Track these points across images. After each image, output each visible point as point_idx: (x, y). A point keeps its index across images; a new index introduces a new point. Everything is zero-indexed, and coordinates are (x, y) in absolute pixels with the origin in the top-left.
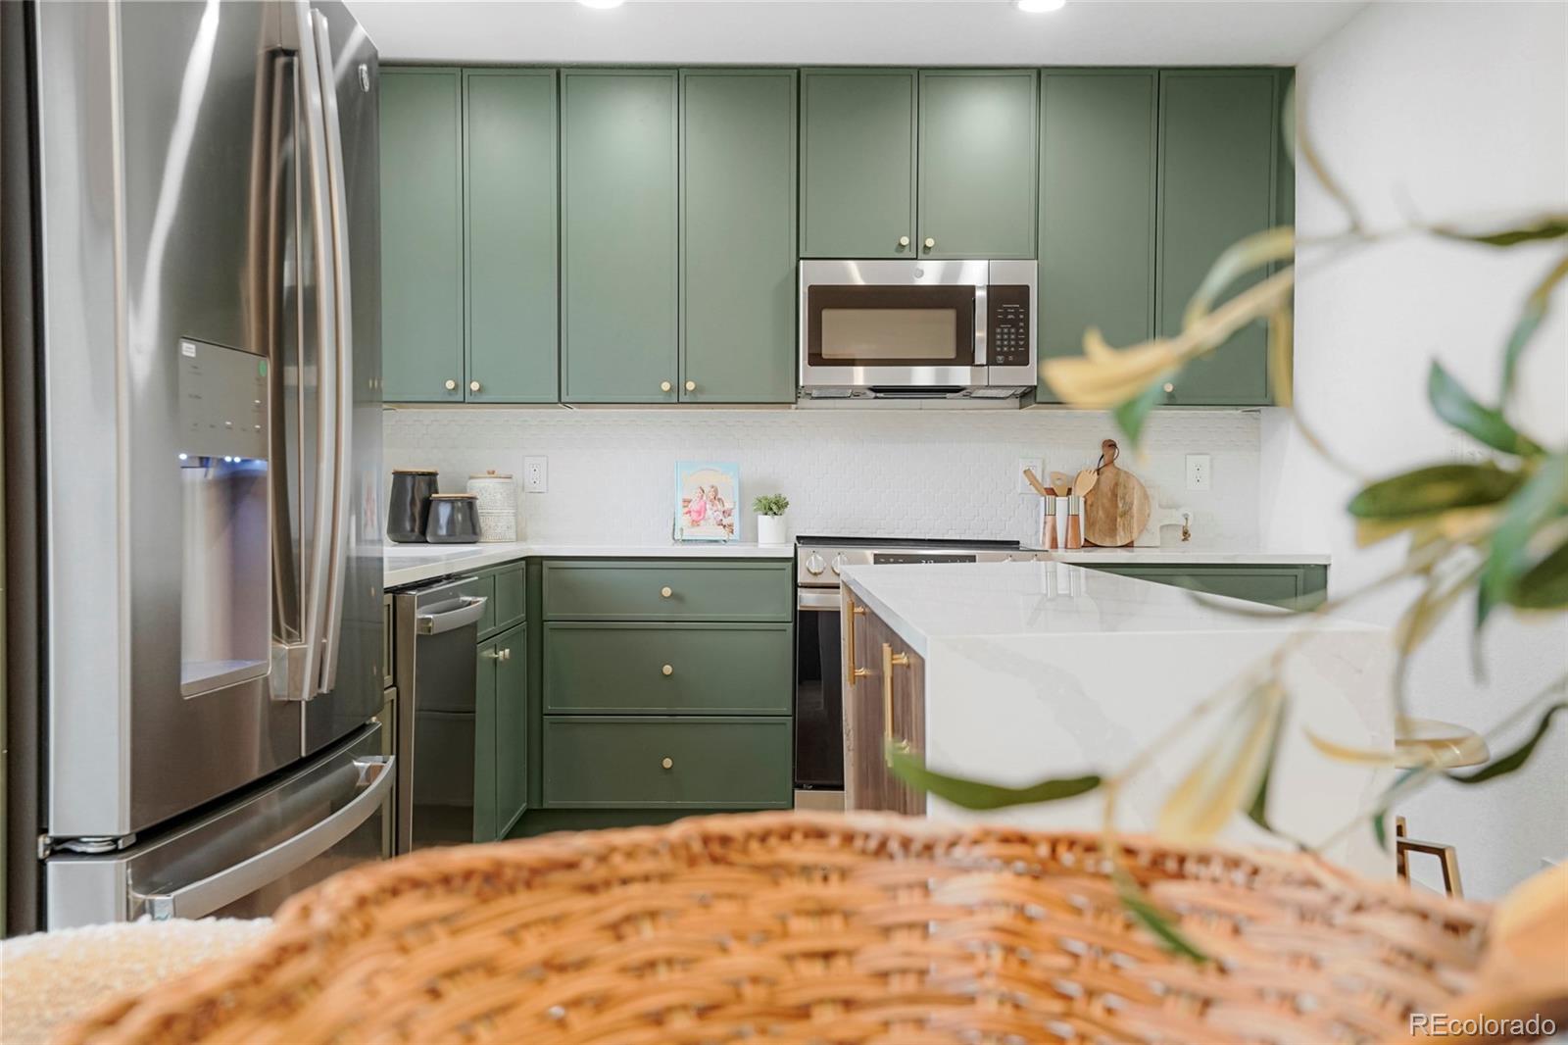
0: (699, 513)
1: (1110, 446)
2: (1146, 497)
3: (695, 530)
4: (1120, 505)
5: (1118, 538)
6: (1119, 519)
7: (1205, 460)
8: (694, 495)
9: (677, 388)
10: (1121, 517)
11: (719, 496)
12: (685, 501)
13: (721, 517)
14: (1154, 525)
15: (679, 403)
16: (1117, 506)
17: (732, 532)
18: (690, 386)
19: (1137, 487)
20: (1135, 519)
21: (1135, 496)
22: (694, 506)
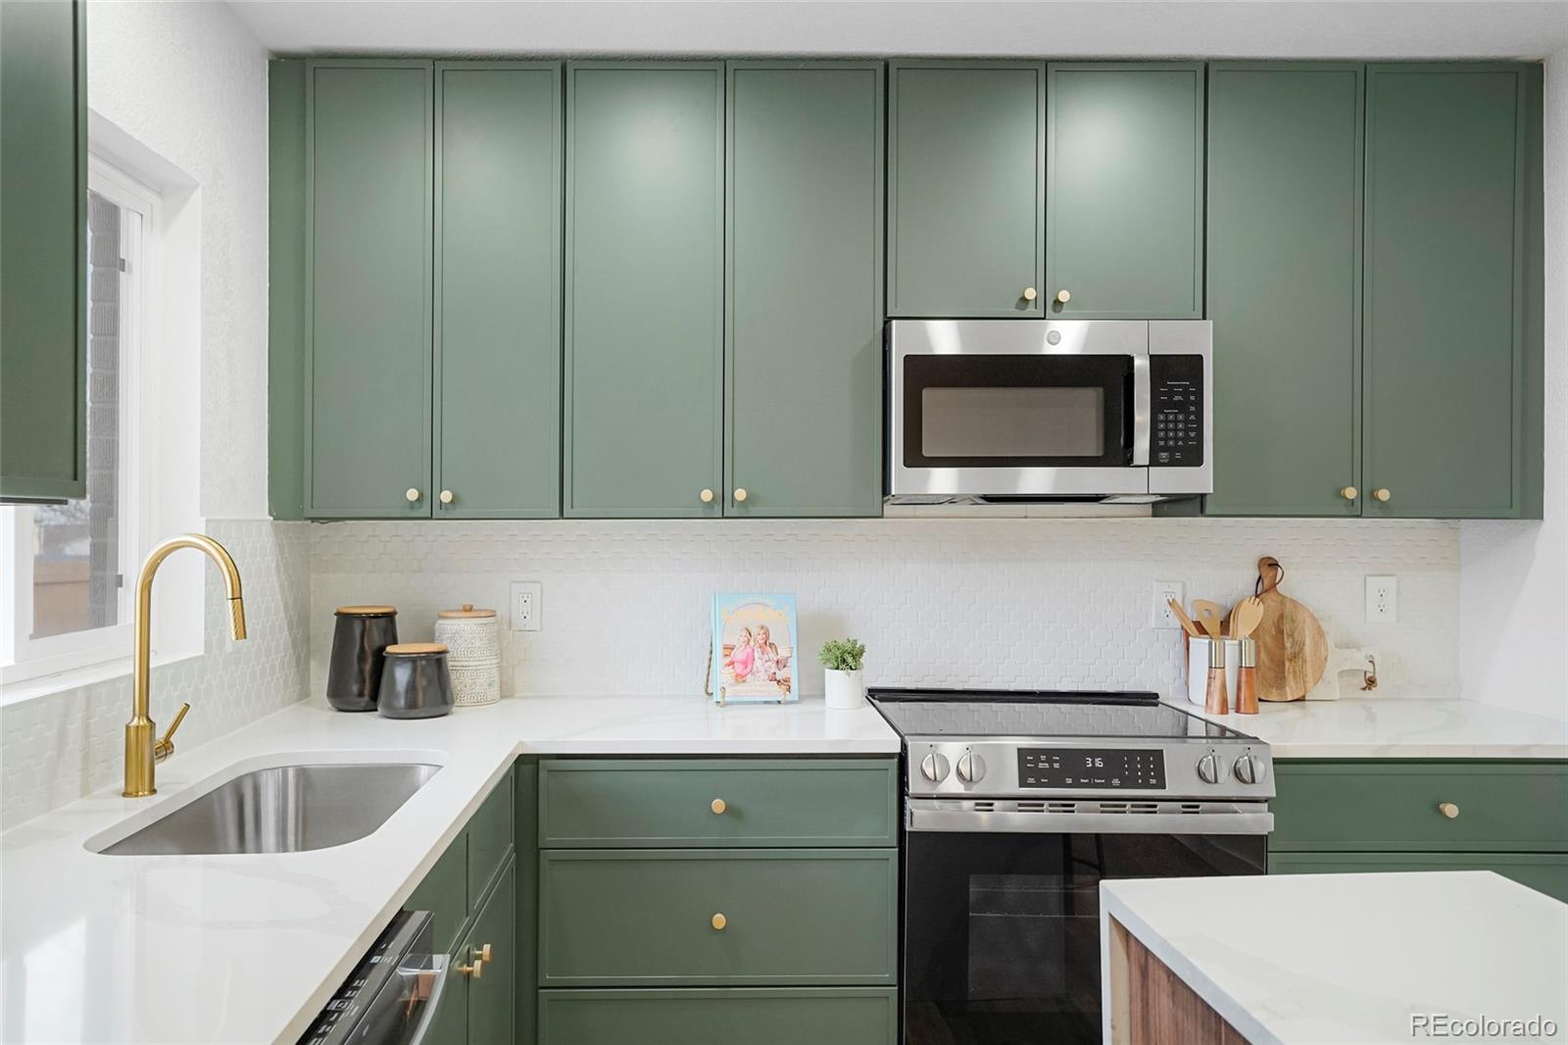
0: (745, 664)
1: (1270, 565)
2: (1320, 633)
3: (740, 687)
4: (1288, 645)
5: (1288, 690)
6: (1287, 664)
7: (1390, 583)
8: (737, 639)
9: (722, 498)
10: (1290, 660)
11: (771, 641)
12: (726, 648)
13: (774, 669)
14: (1331, 671)
15: (723, 517)
16: (1283, 647)
17: (789, 690)
18: (740, 494)
19: (1308, 620)
20: (1309, 665)
21: (1307, 632)
22: (739, 655)
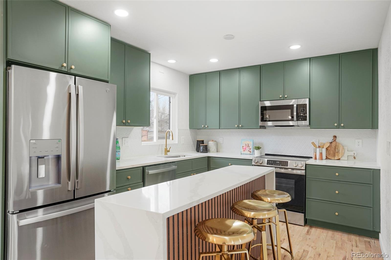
0: (245, 149)
1: (335, 137)
2: (343, 148)
3: (244, 152)
4: (337, 150)
5: (336, 158)
6: (336, 153)
7: (360, 141)
8: (244, 145)
9: (238, 126)
10: (337, 153)
11: (249, 146)
12: (243, 146)
13: (249, 150)
14: (346, 155)
15: (239, 129)
16: (336, 151)
17: (251, 153)
18: (241, 126)
19: (341, 146)
20: (340, 153)
21: (341, 148)
22: (244, 147)
